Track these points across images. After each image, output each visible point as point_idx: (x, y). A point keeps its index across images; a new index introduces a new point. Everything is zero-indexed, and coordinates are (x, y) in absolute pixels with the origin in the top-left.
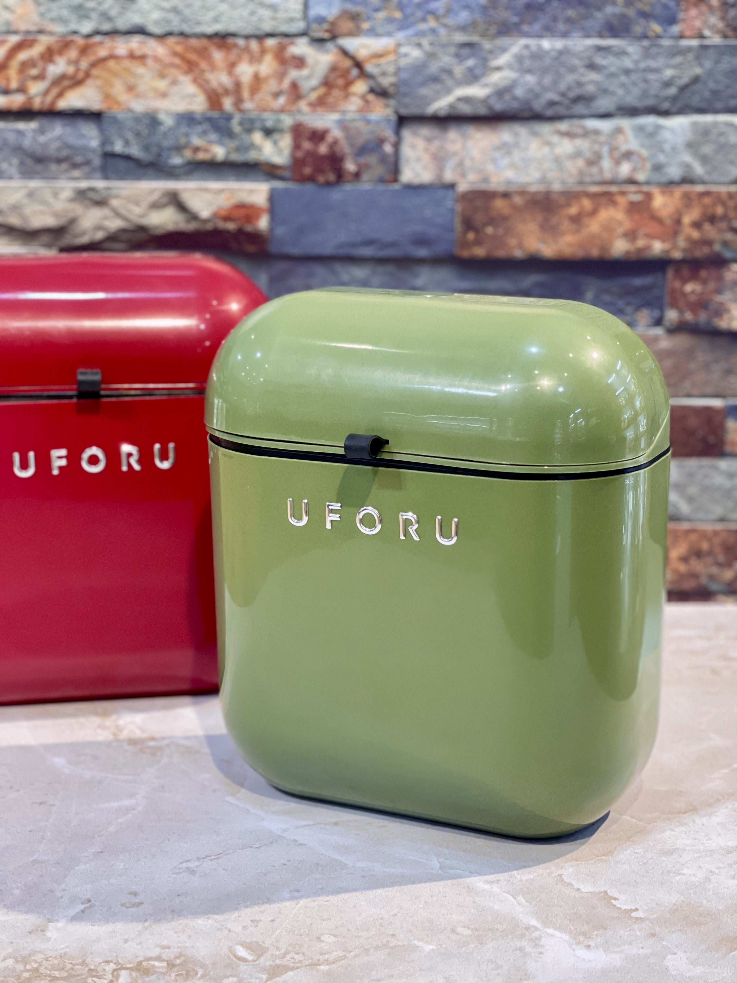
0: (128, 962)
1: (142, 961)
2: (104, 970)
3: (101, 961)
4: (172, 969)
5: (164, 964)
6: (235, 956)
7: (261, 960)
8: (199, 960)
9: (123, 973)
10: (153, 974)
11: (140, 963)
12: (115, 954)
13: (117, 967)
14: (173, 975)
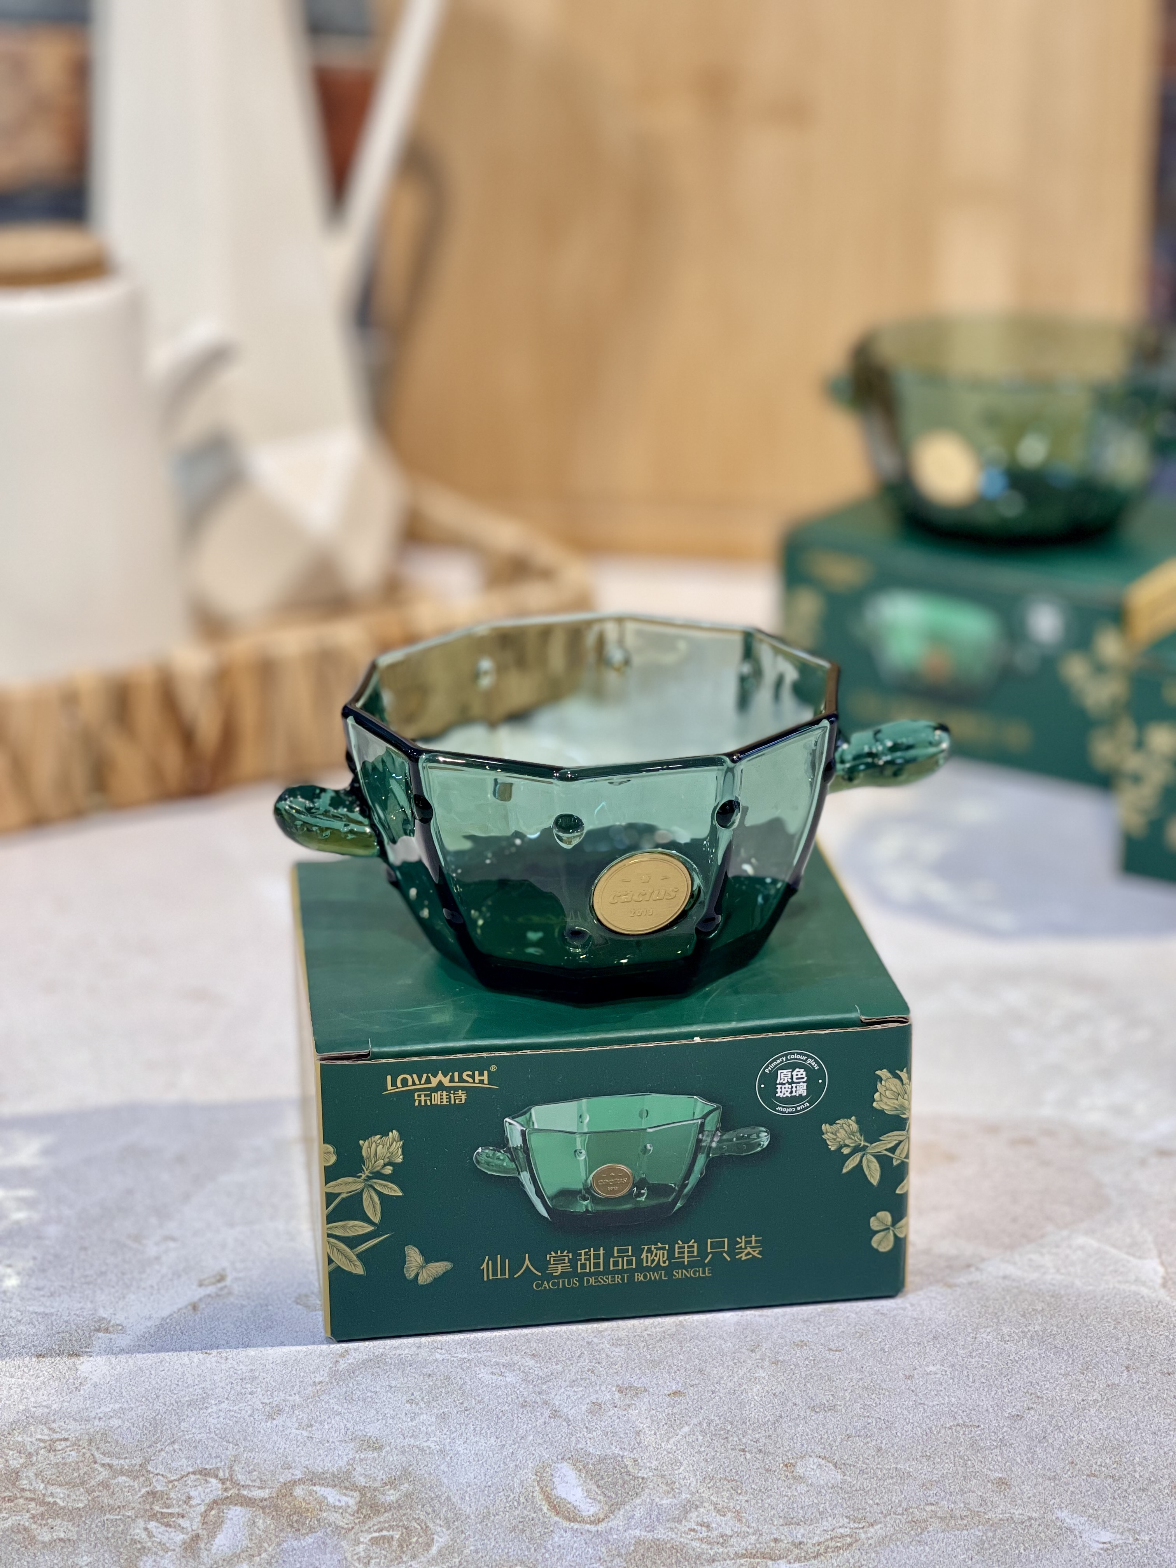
0: (258, 1483)
1: (295, 1483)
2: (189, 1498)
3: (190, 1470)
4: (367, 1517)
5: (350, 1500)
6: (548, 1498)
7: (618, 1521)
8: (448, 1498)
9: (236, 1514)
10: (312, 1530)
11: (288, 1487)
12: (231, 1451)
13: (225, 1494)
14: (365, 1538)
